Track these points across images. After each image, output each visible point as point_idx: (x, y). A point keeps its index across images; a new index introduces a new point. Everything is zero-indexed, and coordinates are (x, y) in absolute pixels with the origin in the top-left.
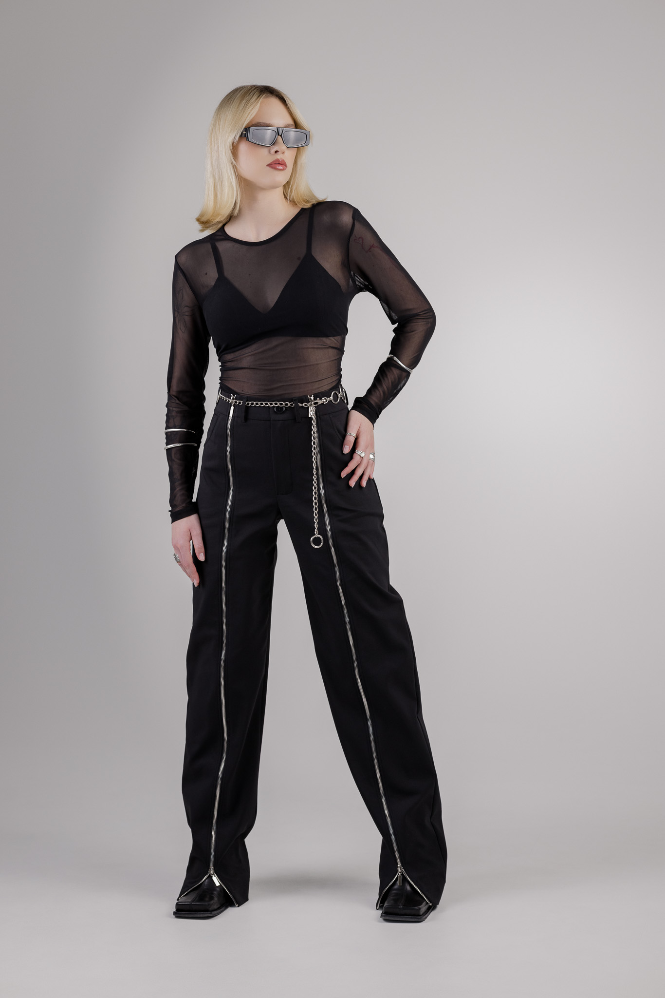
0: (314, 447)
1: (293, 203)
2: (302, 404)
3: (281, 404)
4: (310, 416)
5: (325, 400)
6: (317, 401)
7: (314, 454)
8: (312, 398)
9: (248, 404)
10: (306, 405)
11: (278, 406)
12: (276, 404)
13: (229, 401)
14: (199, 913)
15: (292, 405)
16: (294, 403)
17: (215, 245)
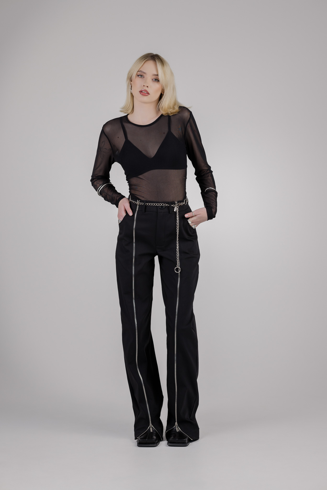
3: (163, 205)
4: (175, 211)
5: (182, 204)
6: (179, 204)
8: (177, 203)
9: (147, 204)
10: (174, 205)
11: (161, 206)
12: (160, 204)
13: (136, 203)
14: (150, 444)
15: (168, 205)
16: (169, 205)
17: (123, 125)
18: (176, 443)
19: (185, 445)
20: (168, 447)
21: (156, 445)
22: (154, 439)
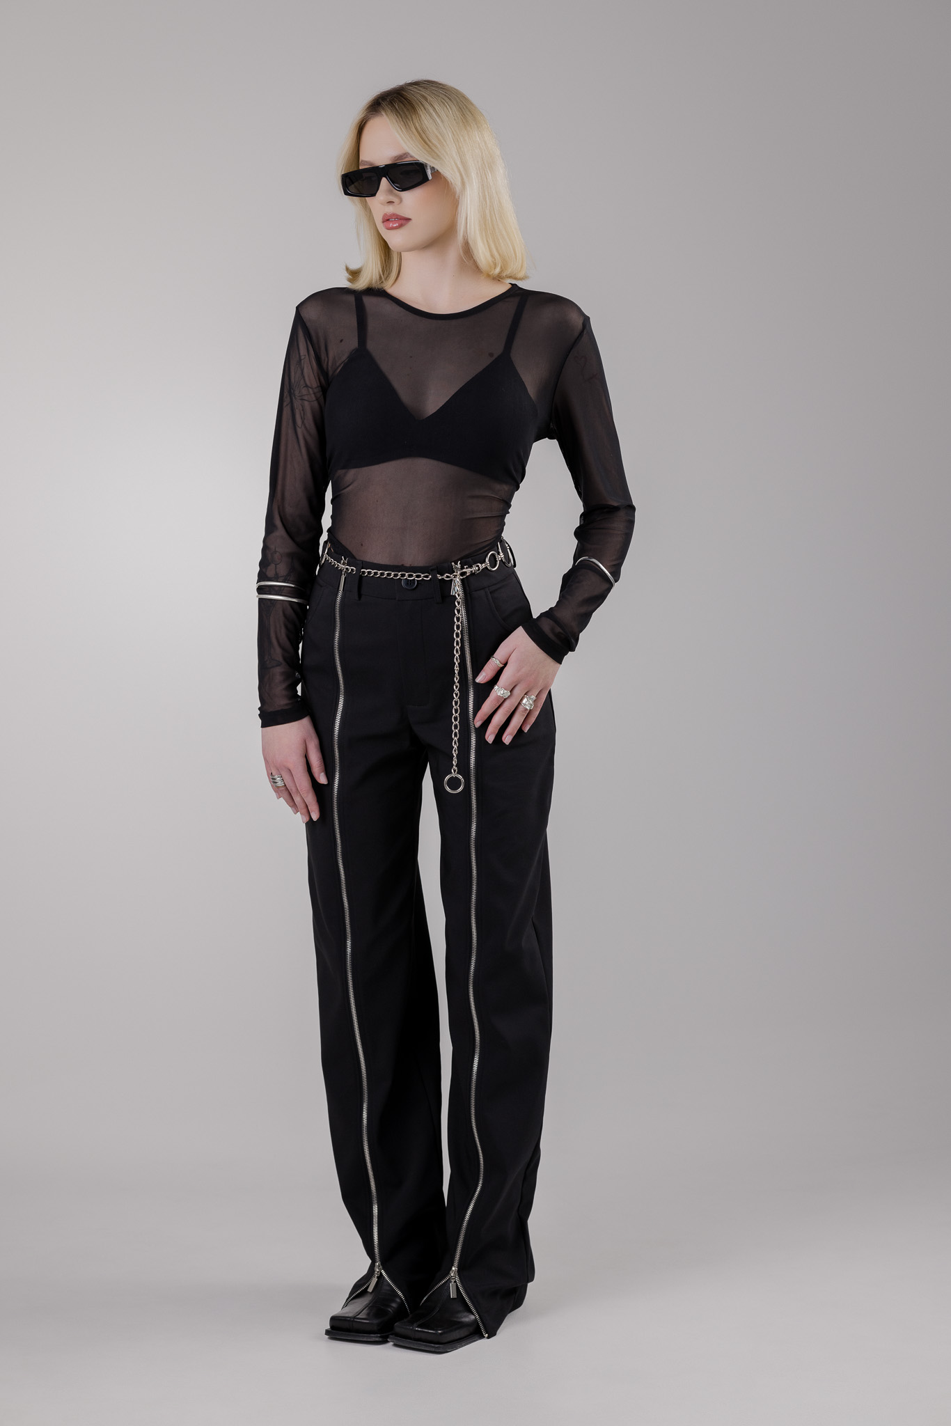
0: (457, 642)
2: (443, 575)
3: (411, 576)
4: (453, 594)
5: (477, 568)
6: (464, 570)
7: (457, 652)
10: (448, 577)
11: (406, 579)
12: (403, 576)
13: (338, 566)
14: (362, 1335)
15: (426, 577)
16: (430, 575)
17: (362, 300)
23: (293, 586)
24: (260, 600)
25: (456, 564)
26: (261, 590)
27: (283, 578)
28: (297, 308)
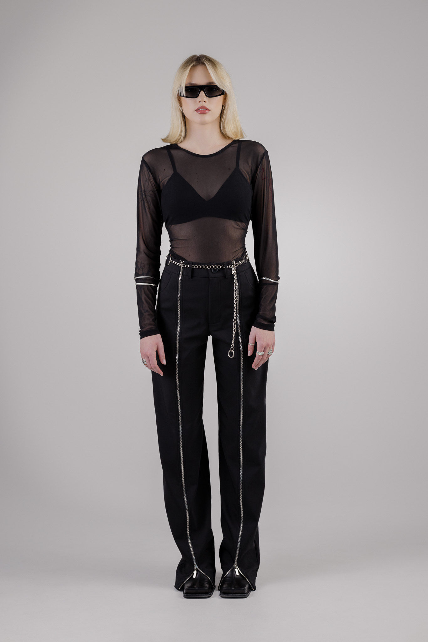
0: (235, 294)
1: (224, 135)
2: (229, 266)
4: (232, 274)
5: (241, 263)
6: (236, 264)
7: (235, 298)
9: (193, 267)
10: (231, 267)
11: (214, 268)
12: (212, 267)
13: (179, 264)
14: (202, 595)
15: (222, 267)
16: (224, 266)
17: (171, 152)
18: (231, 593)
19: (244, 597)
20: (221, 599)
21: (209, 596)
22: (206, 587)
23: (151, 277)
24: (137, 286)
25: (233, 261)
26: (137, 281)
27: (146, 274)
28: (143, 158)
